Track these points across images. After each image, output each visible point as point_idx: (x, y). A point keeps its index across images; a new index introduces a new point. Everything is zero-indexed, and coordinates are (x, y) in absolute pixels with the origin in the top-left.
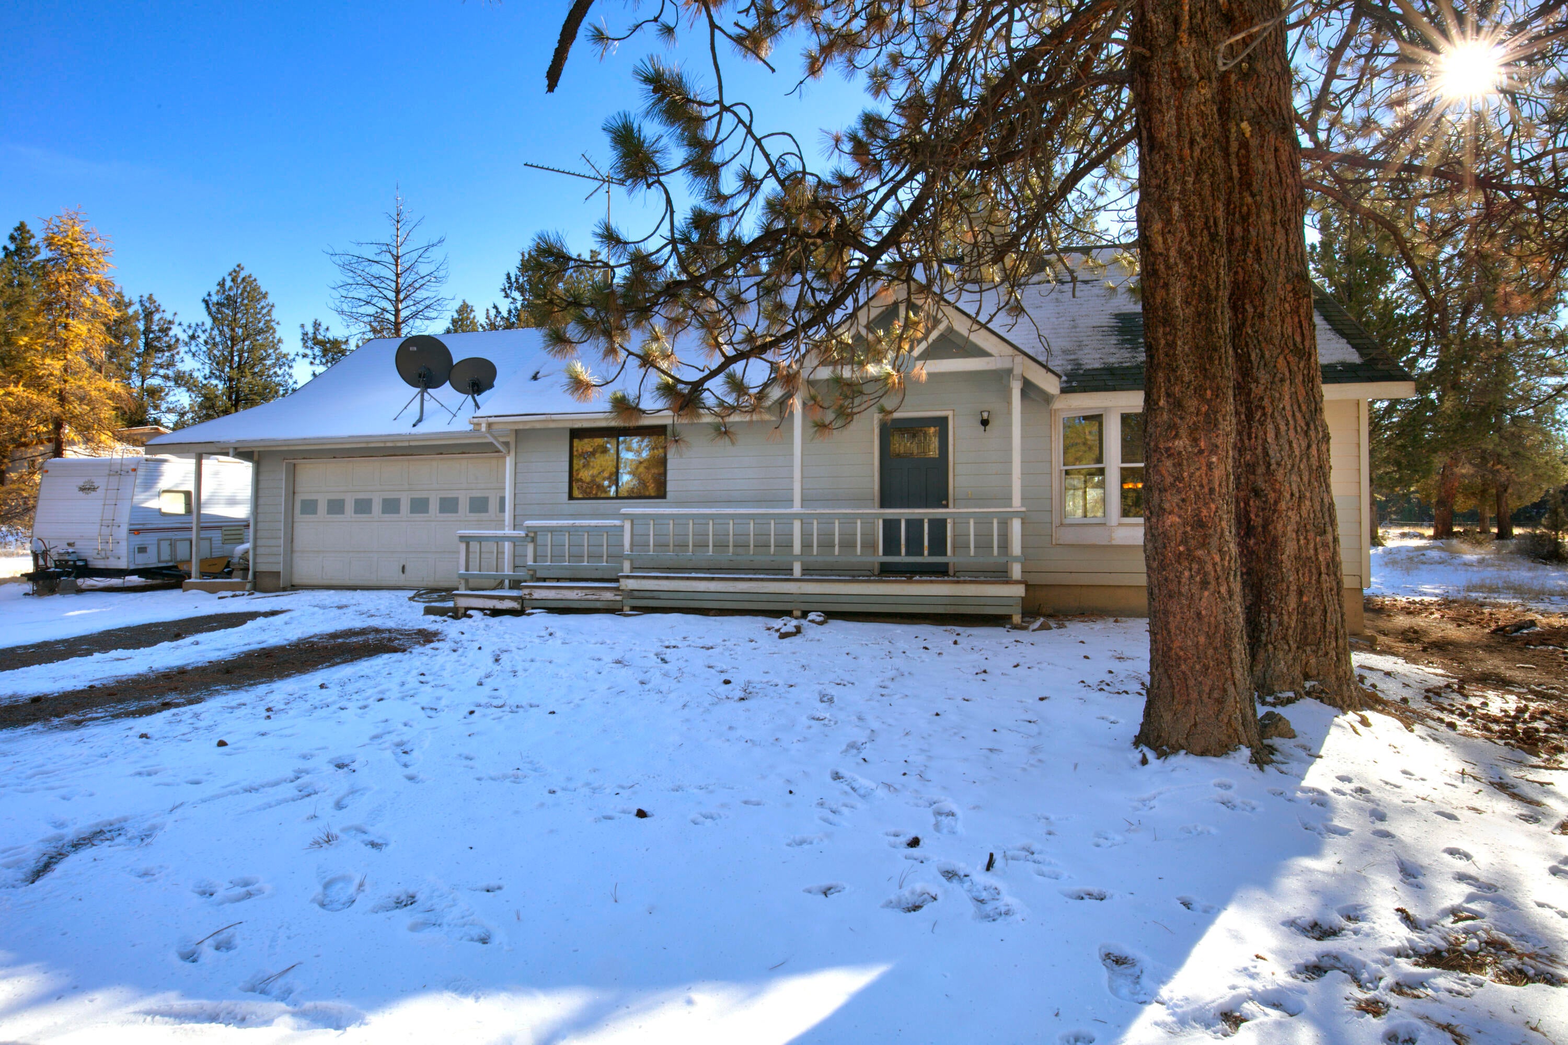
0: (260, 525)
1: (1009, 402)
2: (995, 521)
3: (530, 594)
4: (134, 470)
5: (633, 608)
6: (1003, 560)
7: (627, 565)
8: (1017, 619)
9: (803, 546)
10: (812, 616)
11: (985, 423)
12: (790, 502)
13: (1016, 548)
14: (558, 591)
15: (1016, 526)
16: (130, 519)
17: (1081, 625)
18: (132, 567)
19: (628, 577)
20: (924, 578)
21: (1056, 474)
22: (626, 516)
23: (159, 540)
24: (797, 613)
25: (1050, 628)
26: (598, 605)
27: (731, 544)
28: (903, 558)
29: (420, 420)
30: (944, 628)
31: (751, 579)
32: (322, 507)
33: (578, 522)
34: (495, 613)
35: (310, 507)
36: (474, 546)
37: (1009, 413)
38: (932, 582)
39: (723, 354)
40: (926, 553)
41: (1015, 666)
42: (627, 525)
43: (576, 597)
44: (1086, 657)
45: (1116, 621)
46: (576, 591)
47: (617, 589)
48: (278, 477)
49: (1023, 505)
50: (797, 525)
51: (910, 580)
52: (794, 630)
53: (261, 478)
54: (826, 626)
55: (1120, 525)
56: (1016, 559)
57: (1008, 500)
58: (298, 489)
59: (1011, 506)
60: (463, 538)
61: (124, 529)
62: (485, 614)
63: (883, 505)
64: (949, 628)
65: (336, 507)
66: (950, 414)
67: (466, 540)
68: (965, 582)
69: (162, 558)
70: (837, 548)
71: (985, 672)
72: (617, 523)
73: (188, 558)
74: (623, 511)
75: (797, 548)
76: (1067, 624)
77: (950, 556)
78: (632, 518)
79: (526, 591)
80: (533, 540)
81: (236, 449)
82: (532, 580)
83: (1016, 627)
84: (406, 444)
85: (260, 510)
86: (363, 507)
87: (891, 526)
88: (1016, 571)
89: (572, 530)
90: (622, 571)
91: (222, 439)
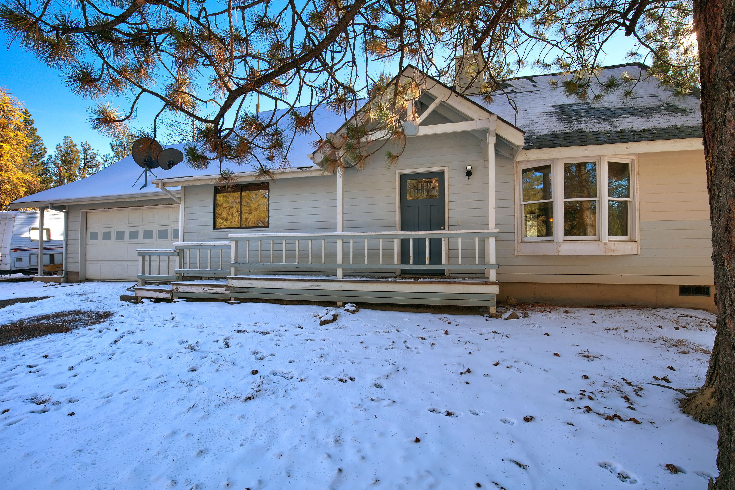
0: (69, 247)
1: (486, 160)
2: (477, 240)
3: (177, 289)
4: (14, 218)
5: (237, 299)
6: (482, 267)
7: (233, 270)
8: (493, 310)
9: (343, 257)
10: (348, 306)
11: (469, 174)
12: (334, 229)
13: (492, 259)
14: (193, 287)
15: (492, 243)
16: (11, 244)
17: (540, 315)
18: (13, 269)
19: (232, 278)
20: (427, 280)
21: (518, 208)
22: (231, 239)
23: (30, 255)
24: (339, 304)
25: (517, 318)
26: (216, 296)
27: (297, 256)
28: (411, 266)
29: (145, 186)
30: (440, 316)
31: (309, 280)
32: (100, 236)
33: (204, 243)
34: (158, 300)
35: (94, 236)
36: (147, 258)
37: (486, 167)
38: (431, 283)
39: (229, 90)
40: (427, 262)
41: (495, 365)
42: (233, 244)
43: (203, 291)
44: (557, 355)
45: (566, 312)
46: (203, 287)
47: (226, 286)
48: (77, 220)
49: (496, 228)
50: (339, 243)
51: (416, 281)
52: (332, 318)
53: (69, 220)
54: (357, 313)
55: (564, 241)
56: (492, 267)
57: (486, 225)
58: (88, 227)
59: (488, 229)
60: (139, 253)
61: (8, 248)
62: (151, 301)
63: (402, 229)
64: (443, 316)
65: (107, 236)
66: (445, 169)
67: (143, 255)
68: (455, 283)
69: (32, 264)
70: (366, 259)
71: (469, 371)
72: (227, 243)
73: (37, 264)
74: (231, 235)
75: (339, 260)
76: (529, 313)
77: (444, 265)
78: (236, 240)
79: (175, 287)
80: (179, 254)
81: (52, 204)
82: (178, 279)
83: (492, 316)
84: (135, 199)
85: (69, 238)
86: (120, 235)
87: (404, 243)
88: (492, 276)
89: (200, 248)
90: (230, 274)
91: (45, 200)
